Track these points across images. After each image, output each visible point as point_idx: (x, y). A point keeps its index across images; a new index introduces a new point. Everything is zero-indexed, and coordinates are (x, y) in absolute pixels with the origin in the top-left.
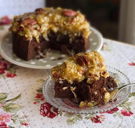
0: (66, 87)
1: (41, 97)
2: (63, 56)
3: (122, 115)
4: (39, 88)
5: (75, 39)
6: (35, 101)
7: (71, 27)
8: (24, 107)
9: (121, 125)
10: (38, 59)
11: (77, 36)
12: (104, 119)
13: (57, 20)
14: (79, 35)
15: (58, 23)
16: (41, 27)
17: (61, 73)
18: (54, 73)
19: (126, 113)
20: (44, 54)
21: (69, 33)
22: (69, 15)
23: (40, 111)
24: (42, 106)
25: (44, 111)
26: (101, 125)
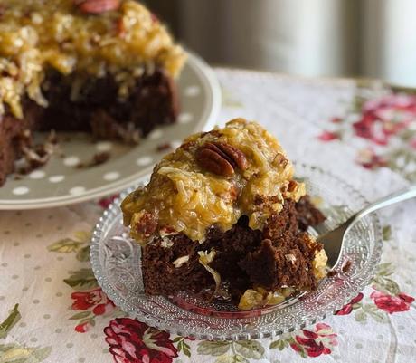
0: (184, 255)
1: (93, 304)
2: (103, 147)
3: (381, 311)
4: (69, 272)
5: (137, 85)
6: (78, 322)
7: (118, 52)
8: (48, 349)
9: (398, 347)
10: (24, 172)
11: (145, 73)
12: (336, 339)
13: (65, 30)
14: (151, 71)
15: (70, 40)
16: (18, 65)
17: (164, 213)
18: (141, 219)
19: (391, 301)
20: (42, 153)
21: (113, 69)
22: (99, 9)
23: (112, 352)
24: (109, 336)
25: (124, 351)
26: (332, 359)
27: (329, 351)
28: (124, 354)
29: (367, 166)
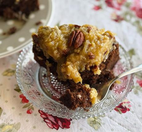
6: (27, 109)
8: (19, 124)
12: (130, 104)
23: (45, 122)
24: (41, 114)
25: (50, 120)
26: (131, 113)
27: (129, 110)
28: (50, 122)
29: (116, 21)
